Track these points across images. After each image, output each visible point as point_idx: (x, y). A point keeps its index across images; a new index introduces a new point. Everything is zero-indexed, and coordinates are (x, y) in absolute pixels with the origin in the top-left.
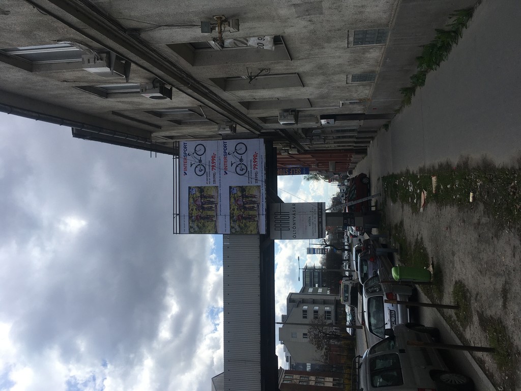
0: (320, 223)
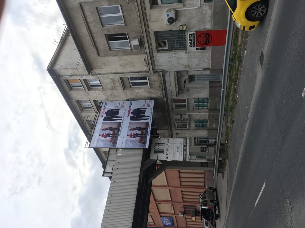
0: (185, 150)
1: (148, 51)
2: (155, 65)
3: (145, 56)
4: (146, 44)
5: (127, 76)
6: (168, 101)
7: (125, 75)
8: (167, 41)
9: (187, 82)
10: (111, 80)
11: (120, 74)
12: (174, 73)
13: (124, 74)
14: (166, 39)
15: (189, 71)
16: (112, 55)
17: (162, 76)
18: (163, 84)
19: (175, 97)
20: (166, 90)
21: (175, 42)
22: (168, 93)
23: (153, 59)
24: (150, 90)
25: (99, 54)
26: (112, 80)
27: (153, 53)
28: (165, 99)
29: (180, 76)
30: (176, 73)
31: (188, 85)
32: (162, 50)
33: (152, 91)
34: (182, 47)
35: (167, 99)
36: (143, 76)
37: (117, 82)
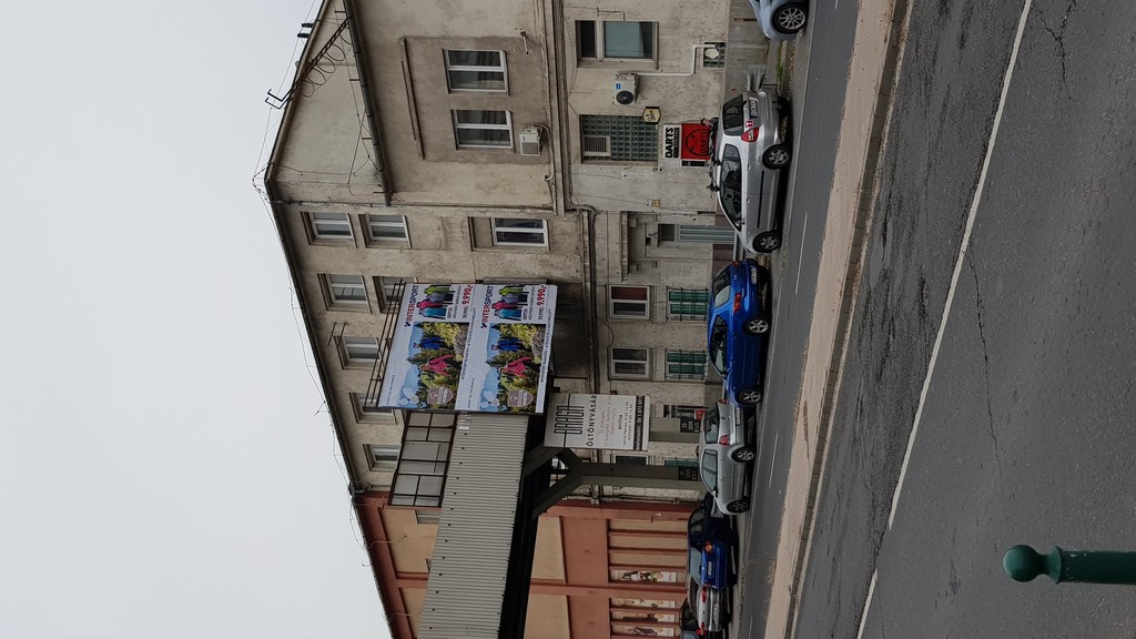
0: (639, 425)
1: (558, 159)
2: (571, 194)
3: (547, 169)
4: (557, 143)
5: (488, 215)
6: (595, 291)
7: (485, 212)
8: (608, 138)
9: (654, 241)
10: (439, 223)
11: (472, 209)
12: (621, 218)
13: (482, 209)
14: (607, 134)
15: (660, 214)
16: (461, 160)
17: (586, 221)
18: (587, 244)
19: (617, 282)
20: (595, 261)
21: (630, 142)
22: (598, 268)
23: (570, 177)
24: (548, 257)
25: (424, 155)
26: (443, 221)
27: (570, 164)
28: (588, 285)
29: (634, 226)
30: (625, 217)
31: (655, 251)
32: (594, 158)
33: (554, 259)
34: (646, 154)
35: (594, 284)
36: (533, 217)
37: (457, 230)
